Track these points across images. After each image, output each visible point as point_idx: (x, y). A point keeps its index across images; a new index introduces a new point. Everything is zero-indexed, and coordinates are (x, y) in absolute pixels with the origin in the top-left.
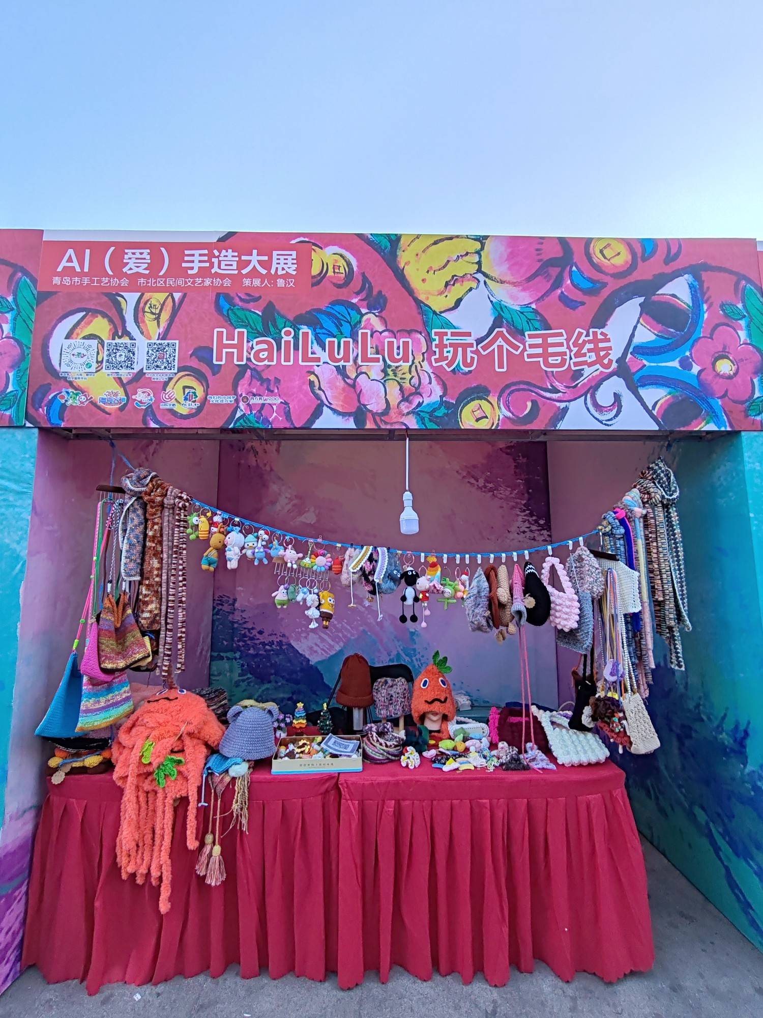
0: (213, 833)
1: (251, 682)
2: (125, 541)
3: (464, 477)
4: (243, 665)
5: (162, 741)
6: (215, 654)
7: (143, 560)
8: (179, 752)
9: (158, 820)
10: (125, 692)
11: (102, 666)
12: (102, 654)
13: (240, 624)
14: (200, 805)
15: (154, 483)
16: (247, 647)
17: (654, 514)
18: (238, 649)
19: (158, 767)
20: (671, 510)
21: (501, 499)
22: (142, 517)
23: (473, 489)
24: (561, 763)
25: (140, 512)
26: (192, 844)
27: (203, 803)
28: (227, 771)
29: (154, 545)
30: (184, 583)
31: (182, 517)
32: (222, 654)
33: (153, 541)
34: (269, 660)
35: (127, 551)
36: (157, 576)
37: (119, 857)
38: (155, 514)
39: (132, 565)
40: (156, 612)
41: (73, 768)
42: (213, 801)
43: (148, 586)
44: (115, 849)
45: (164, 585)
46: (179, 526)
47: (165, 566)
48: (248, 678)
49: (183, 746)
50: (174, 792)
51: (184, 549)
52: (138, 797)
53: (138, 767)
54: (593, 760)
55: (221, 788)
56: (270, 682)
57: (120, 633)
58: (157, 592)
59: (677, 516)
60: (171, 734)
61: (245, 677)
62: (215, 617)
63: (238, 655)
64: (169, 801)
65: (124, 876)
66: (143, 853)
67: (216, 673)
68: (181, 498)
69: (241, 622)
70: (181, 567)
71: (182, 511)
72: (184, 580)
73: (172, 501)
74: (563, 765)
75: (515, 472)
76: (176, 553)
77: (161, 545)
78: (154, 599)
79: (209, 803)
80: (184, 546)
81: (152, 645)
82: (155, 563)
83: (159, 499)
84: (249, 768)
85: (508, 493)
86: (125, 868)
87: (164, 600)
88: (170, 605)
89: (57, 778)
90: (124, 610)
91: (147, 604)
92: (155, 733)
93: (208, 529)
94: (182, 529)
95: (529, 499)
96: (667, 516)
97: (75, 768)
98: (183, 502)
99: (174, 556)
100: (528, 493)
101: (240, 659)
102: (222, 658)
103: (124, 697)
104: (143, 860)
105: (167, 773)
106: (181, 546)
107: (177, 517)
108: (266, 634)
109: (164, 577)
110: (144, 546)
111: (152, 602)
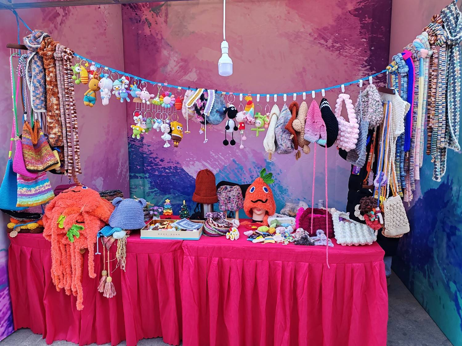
0: (107, 269)
1: (157, 193)
2: (32, 84)
3: (315, 39)
4: (151, 182)
5: (70, 216)
6: (132, 174)
7: (46, 98)
8: (81, 222)
9: (72, 260)
10: (47, 186)
11: (27, 168)
12: (26, 160)
13: (148, 155)
14: (96, 254)
15: (46, 41)
16: (154, 170)
17: (439, 54)
18: (147, 171)
19: (69, 230)
20: (454, 50)
21: (346, 56)
22: (42, 67)
23: (323, 50)
24: (338, 243)
25: (39, 63)
26: (92, 275)
27: (98, 253)
28: (112, 235)
29: (52, 88)
30: (75, 115)
31: (69, 67)
32: (137, 175)
33: (51, 85)
34: (169, 180)
35: (33, 92)
36: (57, 109)
37: (53, 280)
38: (50, 65)
39: (38, 101)
40: (59, 134)
41: (21, 230)
42: (104, 252)
43: (51, 116)
44: (51, 275)
45: (62, 116)
46: (67, 74)
47: (61, 103)
48: (155, 191)
49: (84, 219)
50: (79, 246)
51: (73, 91)
52: (59, 247)
53: (57, 230)
54: (363, 242)
55: (109, 245)
56: (170, 194)
57: (37, 148)
58: (58, 120)
59: (459, 55)
60: (75, 211)
61: (153, 190)
62: (130, 150)
63: (147, 175)
64: (77, 250)
65: (58, 290)
66: (66, 279)
67: (133, 187)
68: (65, 52)
69: (148, 153)
70: (72, 104)
71: (68, 62)
72: (75, 113)
73: (60, 55)
74: (340, 244)
75: (361, 32)
76: (67, 93)
77: (57, 87)
78: (57, 125)
79: (102, 252)
80: (72, 89)
81: (60, 156)
82: (54, 100)
83: (50, 53)
84: (127, 234)
85: (352, 51)
86: (57, 285)
87: (63, 126)
88: (68, 130)
89: (13, 234)
90: (38, 132)
91: (51, 128)
92: (66, 211)
93: (87, 76)
94: (69, 76)
95: (371, 56)
96: (450, 56)
97: (23, 229)
98: (67, 56)
99: (66, 95)
100: (371, 50)
101: (149, 178)
102: (137, 177)
103: (46, 188)
104: (67, 282)
105: (74, 234)
106: (70, 88)
107: (65, 67)
108: (166, 161)
109: (62, 111)
110: (45, 88)
111: (55, 127)
